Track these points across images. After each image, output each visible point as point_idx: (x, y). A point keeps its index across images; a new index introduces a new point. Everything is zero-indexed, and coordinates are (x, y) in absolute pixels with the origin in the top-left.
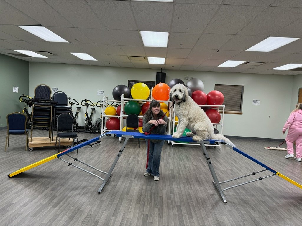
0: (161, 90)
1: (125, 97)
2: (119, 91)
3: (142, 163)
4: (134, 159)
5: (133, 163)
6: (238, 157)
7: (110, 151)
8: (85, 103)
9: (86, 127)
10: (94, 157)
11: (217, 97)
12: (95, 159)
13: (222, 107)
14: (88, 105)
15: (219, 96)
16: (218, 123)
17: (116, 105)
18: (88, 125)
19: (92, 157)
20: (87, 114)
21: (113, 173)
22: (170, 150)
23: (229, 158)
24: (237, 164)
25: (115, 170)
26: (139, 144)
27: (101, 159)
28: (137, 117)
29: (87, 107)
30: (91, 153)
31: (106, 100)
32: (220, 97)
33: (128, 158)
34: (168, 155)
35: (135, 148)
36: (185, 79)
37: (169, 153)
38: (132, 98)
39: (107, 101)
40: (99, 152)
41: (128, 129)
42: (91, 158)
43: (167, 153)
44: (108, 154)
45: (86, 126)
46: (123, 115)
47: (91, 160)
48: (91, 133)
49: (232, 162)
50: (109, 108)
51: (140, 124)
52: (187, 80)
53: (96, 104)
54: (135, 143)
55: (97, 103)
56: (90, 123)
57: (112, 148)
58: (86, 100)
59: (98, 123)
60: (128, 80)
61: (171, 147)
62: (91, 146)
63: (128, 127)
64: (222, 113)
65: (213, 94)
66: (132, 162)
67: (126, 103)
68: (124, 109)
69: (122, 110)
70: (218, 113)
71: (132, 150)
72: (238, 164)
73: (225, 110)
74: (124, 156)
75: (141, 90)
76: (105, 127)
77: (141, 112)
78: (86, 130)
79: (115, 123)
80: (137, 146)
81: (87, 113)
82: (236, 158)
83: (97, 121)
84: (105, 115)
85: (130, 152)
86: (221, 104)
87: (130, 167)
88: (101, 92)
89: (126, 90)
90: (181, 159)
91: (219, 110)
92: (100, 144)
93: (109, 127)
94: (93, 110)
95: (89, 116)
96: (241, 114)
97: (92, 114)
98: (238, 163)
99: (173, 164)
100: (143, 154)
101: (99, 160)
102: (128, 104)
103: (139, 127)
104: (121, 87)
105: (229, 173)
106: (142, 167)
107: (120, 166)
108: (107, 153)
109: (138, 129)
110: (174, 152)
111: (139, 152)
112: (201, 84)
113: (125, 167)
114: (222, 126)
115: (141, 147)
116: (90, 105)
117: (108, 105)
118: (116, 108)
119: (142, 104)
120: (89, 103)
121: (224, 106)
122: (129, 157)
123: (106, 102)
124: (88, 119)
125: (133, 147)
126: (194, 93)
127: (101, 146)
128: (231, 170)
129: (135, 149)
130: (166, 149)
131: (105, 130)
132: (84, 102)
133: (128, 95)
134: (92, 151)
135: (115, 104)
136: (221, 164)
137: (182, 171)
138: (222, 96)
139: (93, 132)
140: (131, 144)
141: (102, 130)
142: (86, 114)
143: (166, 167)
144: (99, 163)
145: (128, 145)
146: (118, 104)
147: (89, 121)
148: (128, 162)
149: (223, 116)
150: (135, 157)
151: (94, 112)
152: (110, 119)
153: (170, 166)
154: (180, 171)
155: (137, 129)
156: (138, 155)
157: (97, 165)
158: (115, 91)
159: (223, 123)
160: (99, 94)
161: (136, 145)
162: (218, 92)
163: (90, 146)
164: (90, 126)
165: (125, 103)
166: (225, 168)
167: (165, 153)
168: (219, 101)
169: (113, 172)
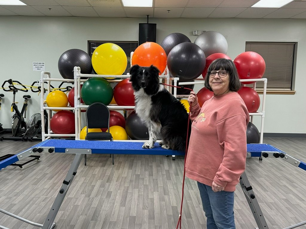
0: (149, 56)
1: (82, 72)
2: (69, 62)
3: (117, 197)
4: (102, 189)
5: (99, 197)
6: (295, 172)
7: (57, 176)
8: (10, 87)
9: (14, 130)
10: (23, 190)
11: (252, 63)
12: (25, 193)
13: (263, 82)
14: (15, 90)
15: (256, 61)
16: (255, 112)
17: (67, 87)
18: (19, 127)
19: (21, 188)
20: (15, 107)
21: (58, 222)
22: (170, 166)
23: (279, 175)
24: (295, 187)
25: (62, 216)
26: (112, 158)
27: (37, 192)
28: (107, 109)
29: (14, 93)
30: (19, 180)
31: (48, 79)
32: (257, 64)
33: (90, 188)
34: (165, 176)
35: (104, 166)
36: (192, 34)
37: (168, 172)
38: (96, 73)
39: (50, 81)
40: (35, 178)
41: (90, 130)
42: (17, 191)
43: (165, 173)
44: (51, 181)
45: (15, 128)
46: (79, 106)
47: (17, 195)
48: (26, 140)
49: (284, 183)
50: (54, 94)
51: (113, 120)
52: (196, 35)
53: (31, 88)
54: (105, 157)
55: (32, 85)
56: (22, 123)
57: (61, 167)
58: (10, 81)
59: (36, 122)
60: (88, 41)
61: (172, 161)
62: (21, 166)
63: (90, 127)
64: (262, 93)
65: (245, 59)
66: (96, 196)
67: (84, 82)
68: (80, 94)
69: (77, 96)
70: (255, 94)
71: (98, 170)
72: (297, 187)
73: (267, 88)
74: (82, 184)
75: (111, 56)
76: (49, 130)
77: (113, 98)
78: (16, 136)
79: (66, 120)
80: (109, 162)
81: (14, 104)
82: (291, 174)
83: (35, 118)
84: (48, 108)
85: (94, 176)
86: (260, 76)
87: (92, 206)
88: (39, 66)
89: (83, 58)
90: (190, 184)
91: (255, 89)
92: (38, 162)
93: (56, 128)
94: (27, 98)
95: (20, 110)
96: (294, 93)
97: (25, 106)
98: (296, 185)
99: (175, 194)
100: (118, 178)
101: (33, 196)
102: (88, 84)
103: (111, 125)
104: (74, 54)
105: (284, 208)
106: (115, 204)
107: (72, 207)
108: (50, 178)
109: (109, 132)
110: (177, 170)
111: (112, 174)
112: (221, 41)
113: (84, 207)
114: (263, 116)
115: (116, 164)
116: (19, 89)
117: (53, 88)
118: (68, 94)
119: (115, 85)
120: (16, 85)
121: (265, 80)
122: (92, 184)
123: (48, 82)
124: (18, 115)
125: (101, 164)
126: (210, 57)
127: (41, 166)
128: (287, 200)
129: (105, 168)
130: (161, 165)
131: (49, 135)
132: (7, 85)
133: (88, 69)
134: (21, 176)
135: (65, 85)
136: (265, 190)
137: (193, 207)
138: (262, 61)
139: (29, 138)
140: (97, 159)
141: (44, 134)
142: (13, 107)
143: (163, 203)
144: (31, 202)
145: (92, 160)
146: (70, 85)
147: (20, 119)
148: (89, 196)
149: (265, 99)
150: (102, 185)
151: (28, 103)
152: (57, 113)
153: (169, 199)
154: (190, 208)
155: (107, 131)
156: (109, 180)
157: (28, 205)
158: (62, 61)
159: (264, 111)
160: (35, 69)
161: (107, 160)
162: (253, 55)
163: (18, 167)
164: (24, 128)
165: (82, 83)
166: (274, 198)
167: (160, 173)
168: (257, 72)
169: (56, 220)
